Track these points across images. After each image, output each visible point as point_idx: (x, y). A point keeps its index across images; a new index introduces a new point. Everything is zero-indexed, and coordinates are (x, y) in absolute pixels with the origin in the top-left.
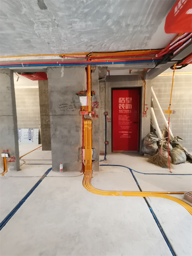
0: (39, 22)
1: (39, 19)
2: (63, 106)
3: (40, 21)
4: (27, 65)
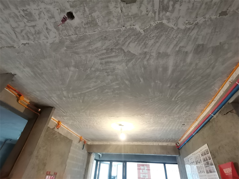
0: (159, 14)
1: (155, 13)
3: (157, 11)
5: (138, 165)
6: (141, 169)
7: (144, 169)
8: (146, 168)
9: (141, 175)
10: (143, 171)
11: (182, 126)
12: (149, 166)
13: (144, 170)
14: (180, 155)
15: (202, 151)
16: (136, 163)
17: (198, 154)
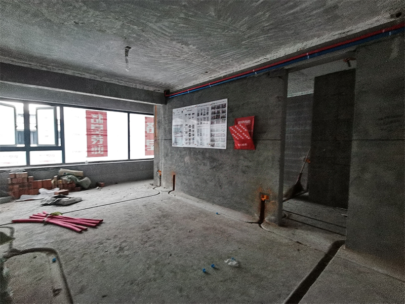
2: (387, 120)
4: (316, 54)
5: (86, 112)
6: (92, 118)
7: (98, 118)
8: (101, 117)
9: (92, 125)
10: (95, 121)
11: (202, 74)
12: (106, 114)
13: (97, 120)
14: (166, 104)
15: (216, 104)
16: (85, 110)
17: (208, 106)
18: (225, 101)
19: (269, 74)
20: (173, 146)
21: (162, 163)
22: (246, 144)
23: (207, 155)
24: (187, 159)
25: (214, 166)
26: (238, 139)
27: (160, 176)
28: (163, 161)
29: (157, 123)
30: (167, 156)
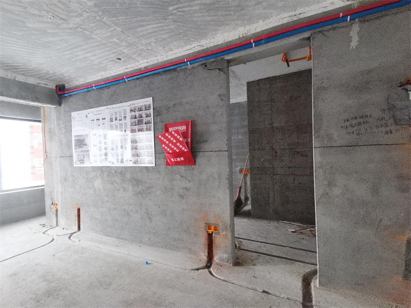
2: (354, 122)
4: (263, 41)
11: (112, 61)
14: (60, 105)
15: (136, 105)
17: (124, 108)
18: (149, 101)
19: (206, 66)
20: (75, 165)
21: (57, 192)
22: (182, 159)
23: (128, 176)
24: (98, 183)
25: (139, 190)
26: (171, 152)
27: (57, 211)
28: (59, 188)
29: (48, 134)
30: (66, 180)
